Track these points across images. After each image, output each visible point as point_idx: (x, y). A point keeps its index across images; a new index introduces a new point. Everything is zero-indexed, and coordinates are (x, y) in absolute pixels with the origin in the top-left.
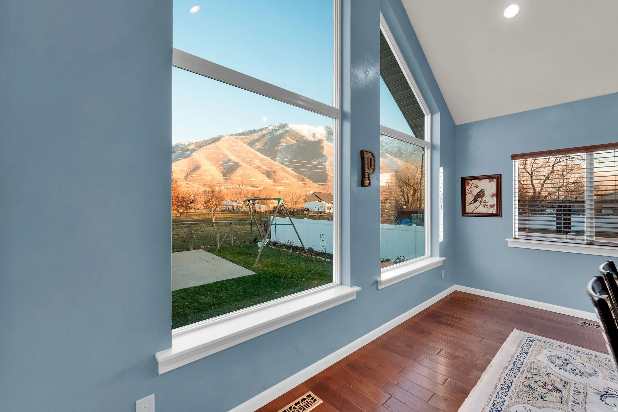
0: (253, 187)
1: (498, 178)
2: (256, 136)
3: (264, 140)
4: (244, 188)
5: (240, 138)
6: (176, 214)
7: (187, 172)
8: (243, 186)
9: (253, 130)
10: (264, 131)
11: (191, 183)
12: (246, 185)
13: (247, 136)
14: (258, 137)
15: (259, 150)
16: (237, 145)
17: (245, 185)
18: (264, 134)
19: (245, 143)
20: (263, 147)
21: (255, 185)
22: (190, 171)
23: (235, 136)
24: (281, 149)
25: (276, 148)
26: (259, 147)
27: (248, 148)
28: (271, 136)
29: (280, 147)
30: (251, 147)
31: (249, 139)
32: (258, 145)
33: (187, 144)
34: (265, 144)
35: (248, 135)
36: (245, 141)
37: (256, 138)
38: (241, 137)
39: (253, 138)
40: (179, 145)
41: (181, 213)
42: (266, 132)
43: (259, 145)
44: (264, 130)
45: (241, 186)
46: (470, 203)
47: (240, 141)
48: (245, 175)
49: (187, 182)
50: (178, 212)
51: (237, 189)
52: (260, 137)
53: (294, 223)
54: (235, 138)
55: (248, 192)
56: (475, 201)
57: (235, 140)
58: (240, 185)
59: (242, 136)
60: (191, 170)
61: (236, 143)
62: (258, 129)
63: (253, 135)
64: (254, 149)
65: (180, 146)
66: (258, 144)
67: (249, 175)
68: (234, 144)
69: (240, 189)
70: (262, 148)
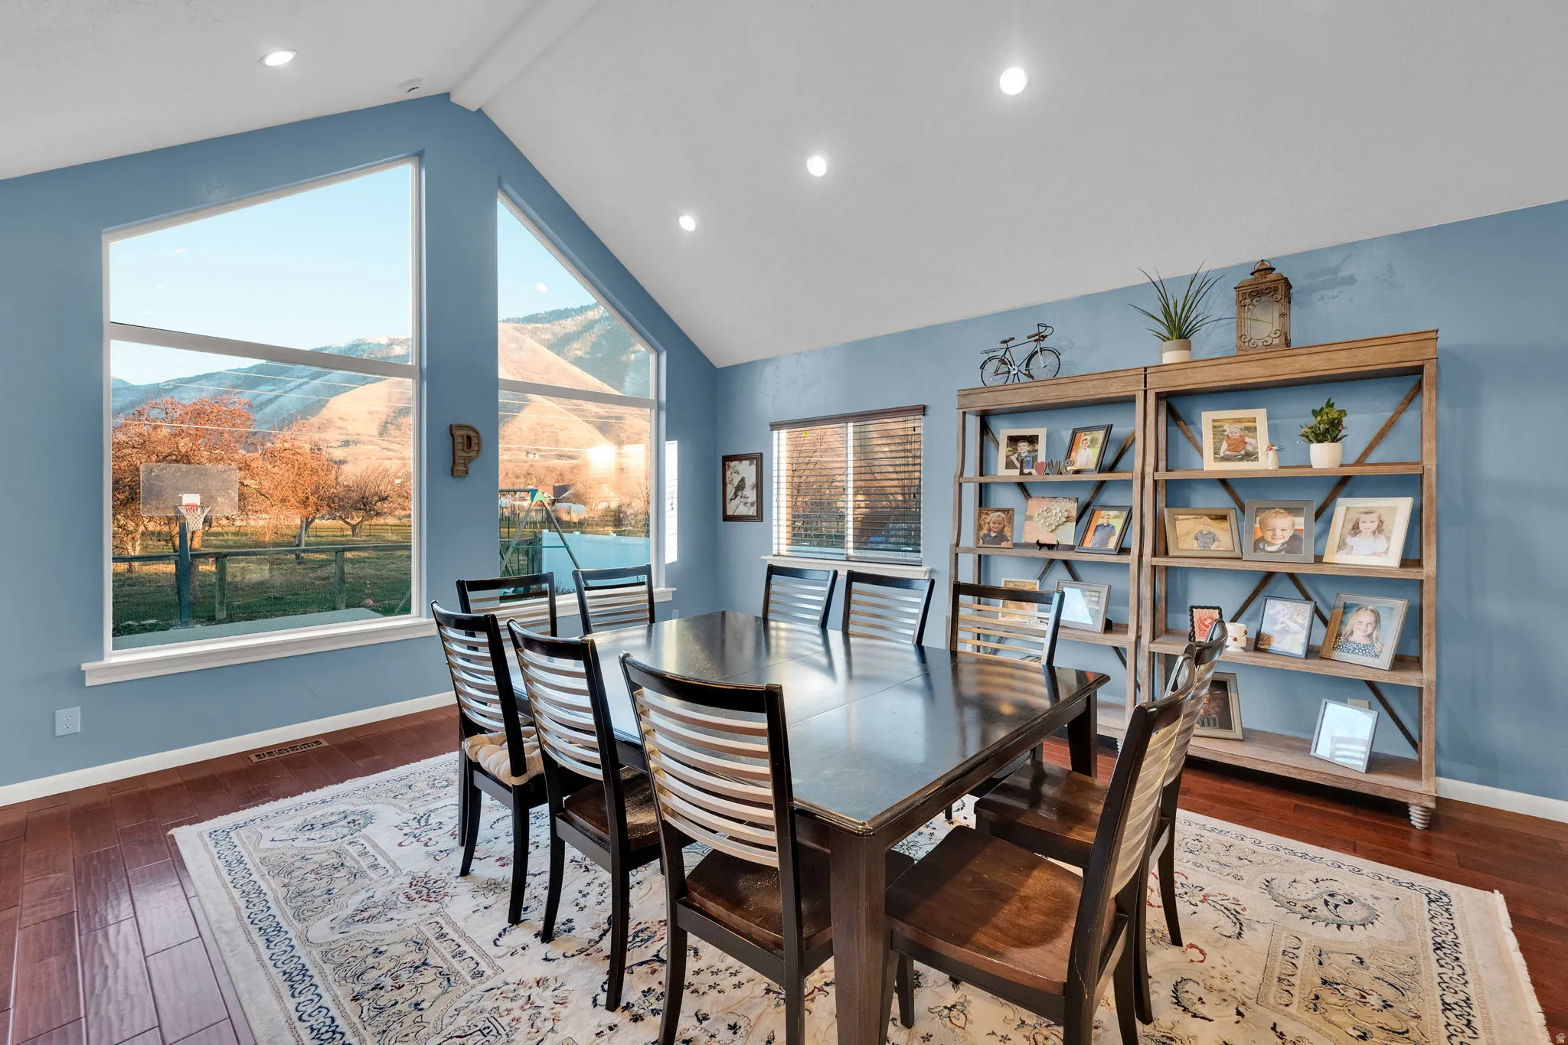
0: (564, 458)
1: (758, 459)
2: (570, 325)
3: (591, 338)
4: (538, 462)
5: (528, 330)
6: (342, 529)
7: (384, 417)
8: (537, 456)
9: (562, 309)
10: (592, 313)
11: (395, 447)
12: (545, 453)
13: (548, 325)
14: (576, 329)
15: (578, 362)
16: (521, 348)
17: (542, 453)
18: (592, 321)
19: (542, 342)
20: (588, 353)
21: (569, 454)
22: (392, 414)
23: (516, 325)
24: (636, 360)
25: (624, 358)
26: (579, 353)
27: (551, 356)
28: (609, 325)
29: (633, 356)
30: (558, 354)
31: (555, 335)
32: (575, 350)
33: (384, 341)
34: (595, 346)
35: (549, 322)
36: (543, 336)
37: (572, 331)
38: (530, 326)
39: (563, 331)
40: (365, 344)
41: (354, 527)
42: (597, 317)
43: (578, 349)
44: (591, 310)
45: (531, 456)
46: (731, 500)
47: (528, 339)
48: (542, 428)
49: (385, 444)
50: (347, 523)
51: (521, 464)
52: (582, 327)
53: (568, 543)
54: (516, 329)
55: (550, 470)
56: (736, 495)
57: (516, 334)
58: (528, 453)
59: (533, 325)
60: (395, 412)
61: (516, 341)
62: (577, 306)
63: (563, 322)
64: (567, 359)
65: (366, 347)
66: (576, 346)
67: (553, 425)
68: (513, 345)
69: (527, 464)
70: (587, 356)
